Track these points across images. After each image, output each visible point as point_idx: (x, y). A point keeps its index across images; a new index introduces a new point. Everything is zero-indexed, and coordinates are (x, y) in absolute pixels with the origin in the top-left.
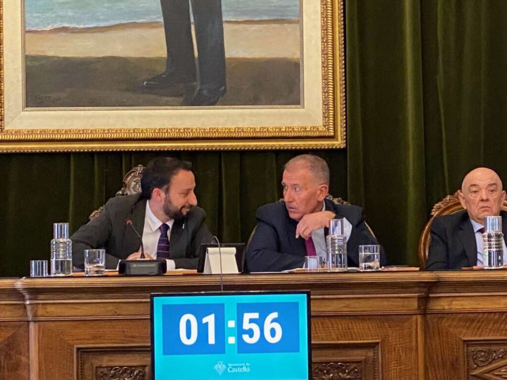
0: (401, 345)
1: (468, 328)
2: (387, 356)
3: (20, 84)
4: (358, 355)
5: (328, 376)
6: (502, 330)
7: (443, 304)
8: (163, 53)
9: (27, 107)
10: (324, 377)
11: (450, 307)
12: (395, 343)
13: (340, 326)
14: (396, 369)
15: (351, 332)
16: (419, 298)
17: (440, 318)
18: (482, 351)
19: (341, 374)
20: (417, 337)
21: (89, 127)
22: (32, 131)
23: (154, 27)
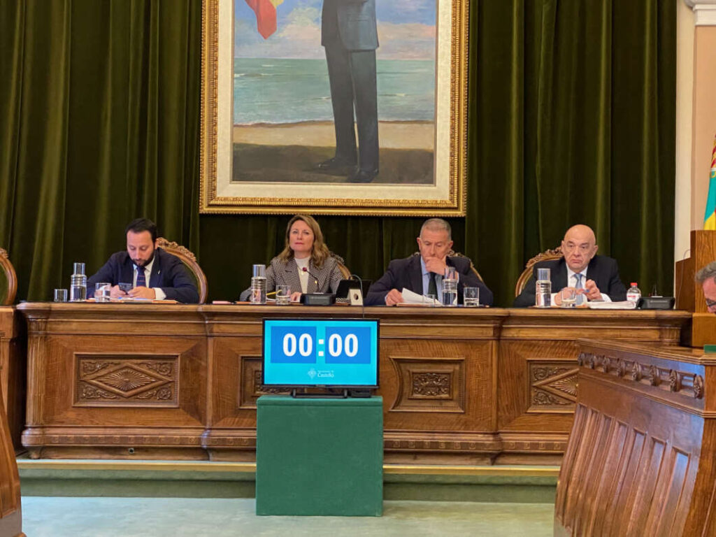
0: (480, 362)
1: (532, 351)
2: (469, 370)
3: (229, 164)
4: (448, 369)
5: (425, 383)
6: (556, 354)
7: (513, 333)
8: (333, 143)
9: (233, 180)
10: (422, 384)
11: (518, 335)
12: (476, 360)
14: (476, 380)
15: (442, 351)
16: (494, 328)
17: (510, 343)
18: (541, 369)
20: (492, 357)
21: (278, 197)
22: (236, 198)
23: (327, 124)
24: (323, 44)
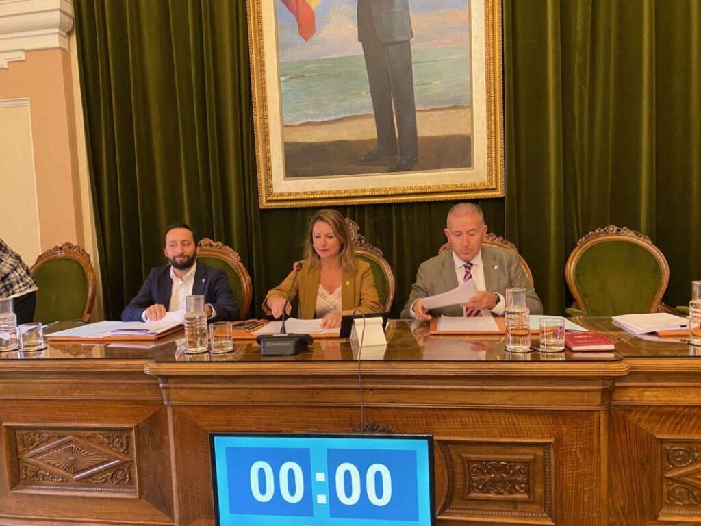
0: (578, 446)
1: (664, 423)
2: (561, 458)
4: (525, 455)
5: (488, 476)
7: (631, 395)
9: (287, 177)
10: (483, 477)
11: (640, 399)
12: (571, 443)
13: (503, 423)
14: (573, 474)
15: (515, 428)
16: (603, 392)
17: (626, 410)
18: (680, 450)
19: (504, 476)
20: (599, 436)
22: (290, 193)
23: (367, 118)
24: (359, 40)
